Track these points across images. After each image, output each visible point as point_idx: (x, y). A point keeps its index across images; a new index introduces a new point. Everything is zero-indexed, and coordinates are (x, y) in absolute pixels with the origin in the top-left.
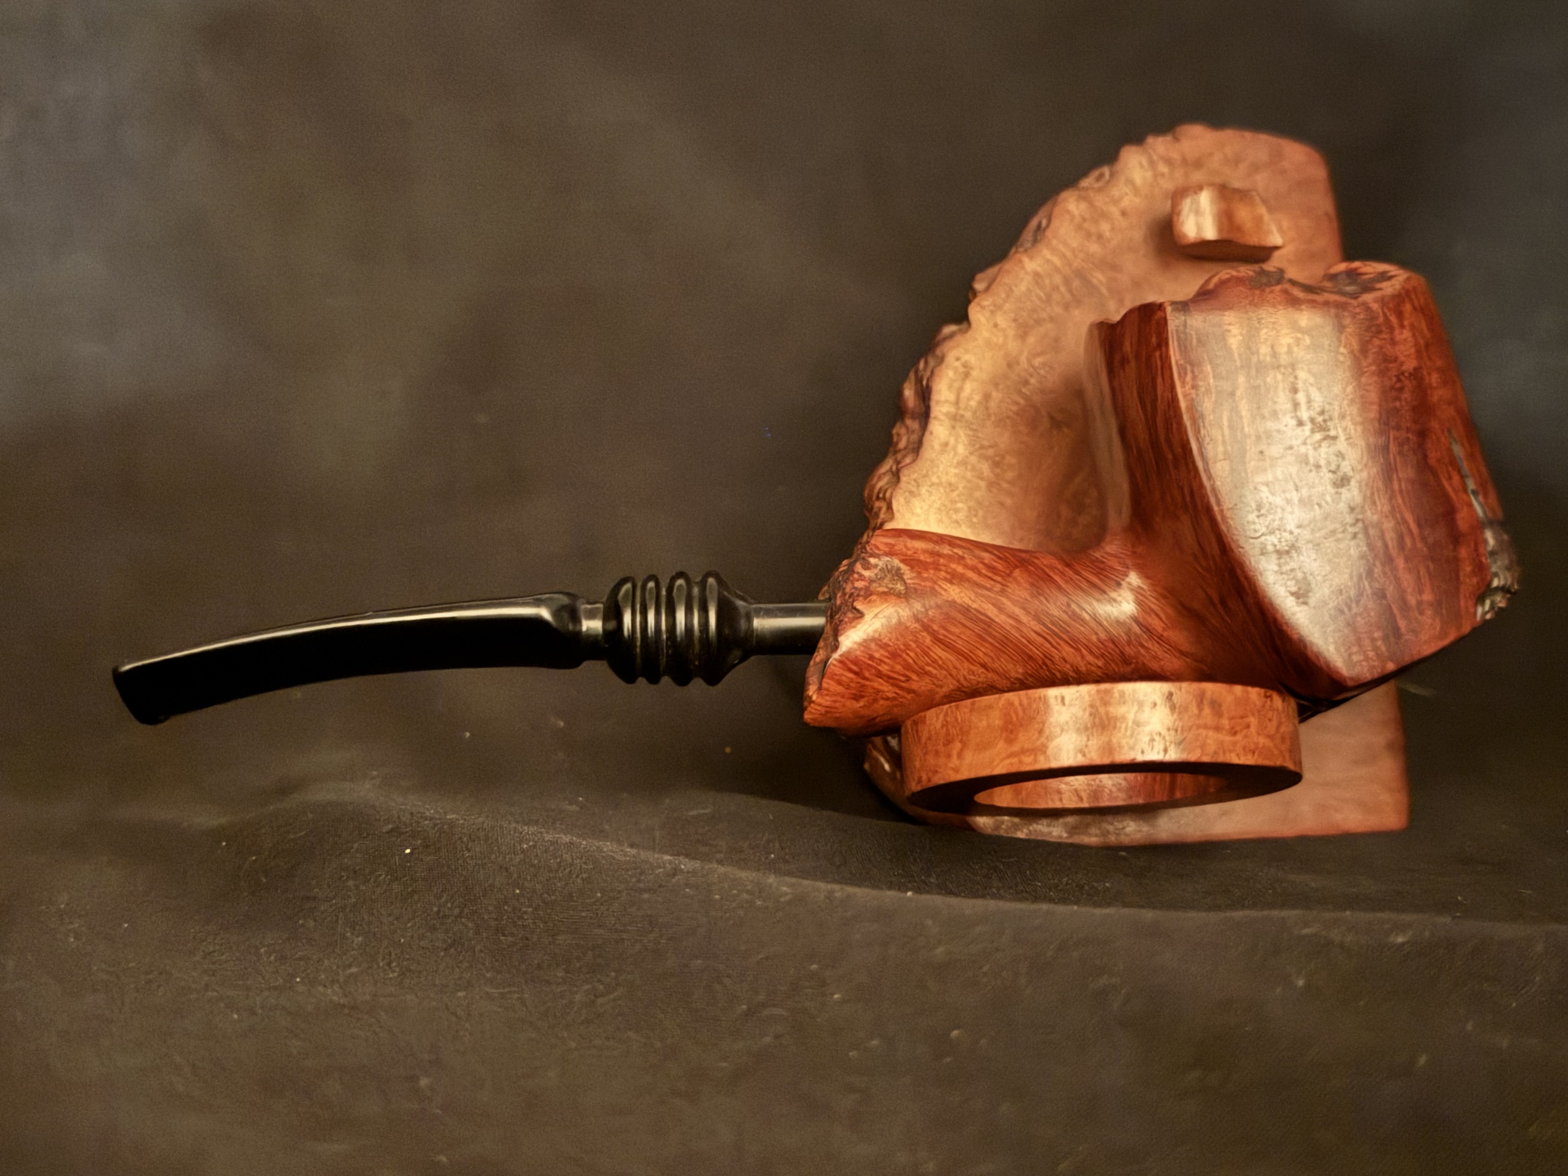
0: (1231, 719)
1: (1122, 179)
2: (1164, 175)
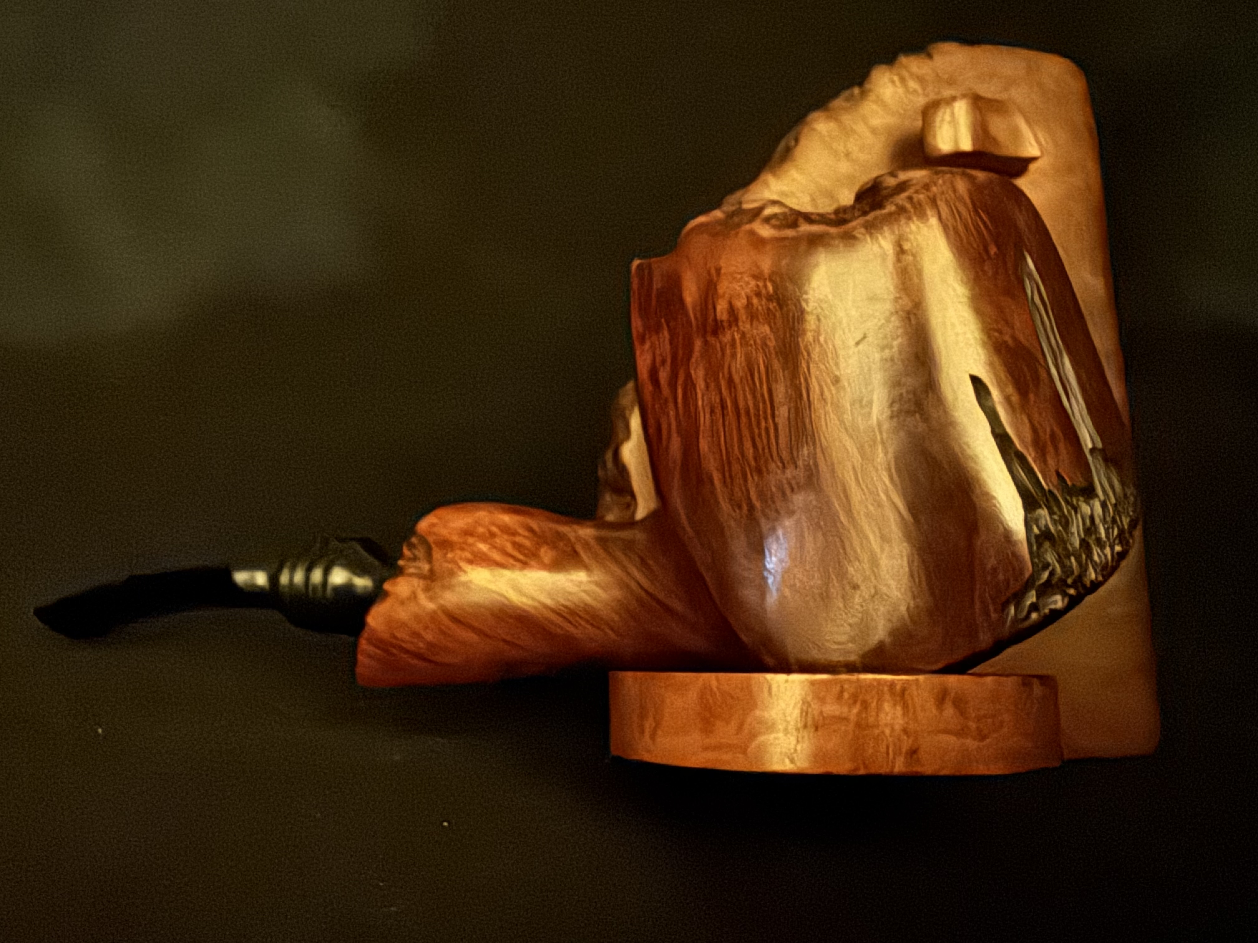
0: (979, 719)
1: (872, 96)
2: (915, 91)
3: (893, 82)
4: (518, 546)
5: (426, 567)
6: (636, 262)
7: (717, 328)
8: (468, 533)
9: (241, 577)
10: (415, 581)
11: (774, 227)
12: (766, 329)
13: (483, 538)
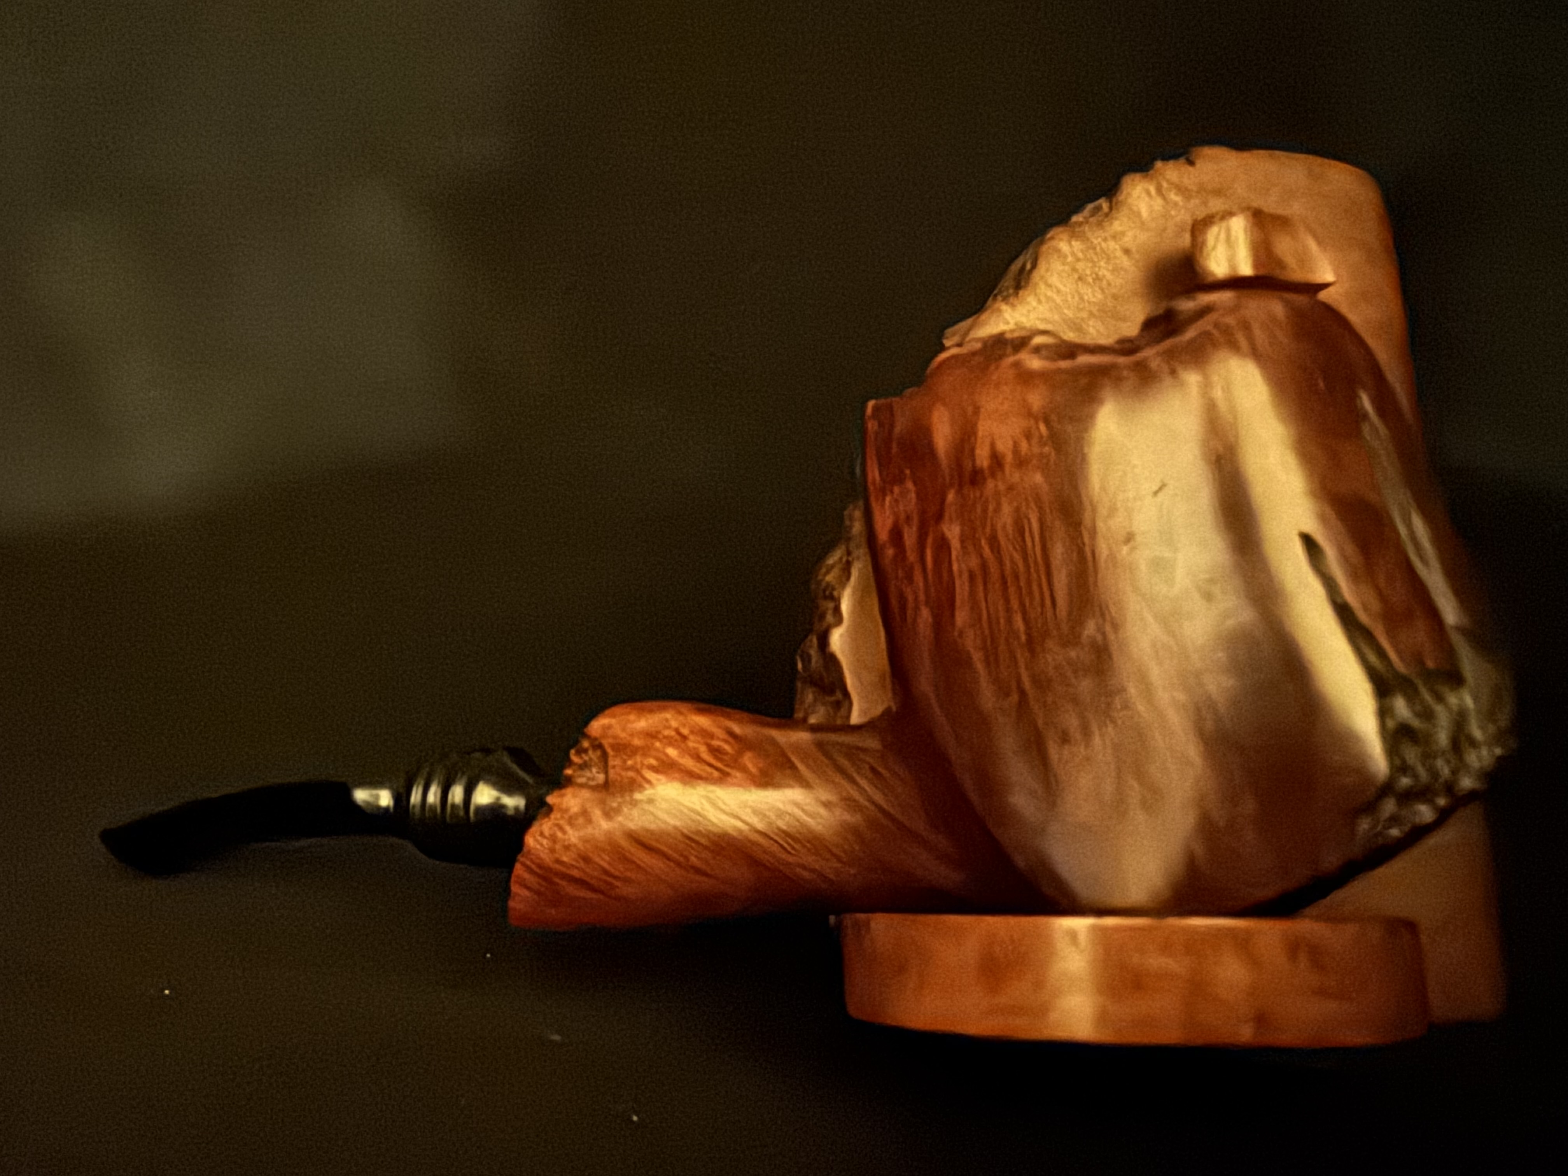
1: (1124, 211)
2: (1176, 204)
3: (1148, 193)
4: (715, 751)
5: (601, 778)
6: (871, 403)
7: (976, 478)
8: (652, 735)
9: (361, 795)
10: (586, 794)
11: (1047, 358)
12: (1038, 478)
13: (670, 742)
